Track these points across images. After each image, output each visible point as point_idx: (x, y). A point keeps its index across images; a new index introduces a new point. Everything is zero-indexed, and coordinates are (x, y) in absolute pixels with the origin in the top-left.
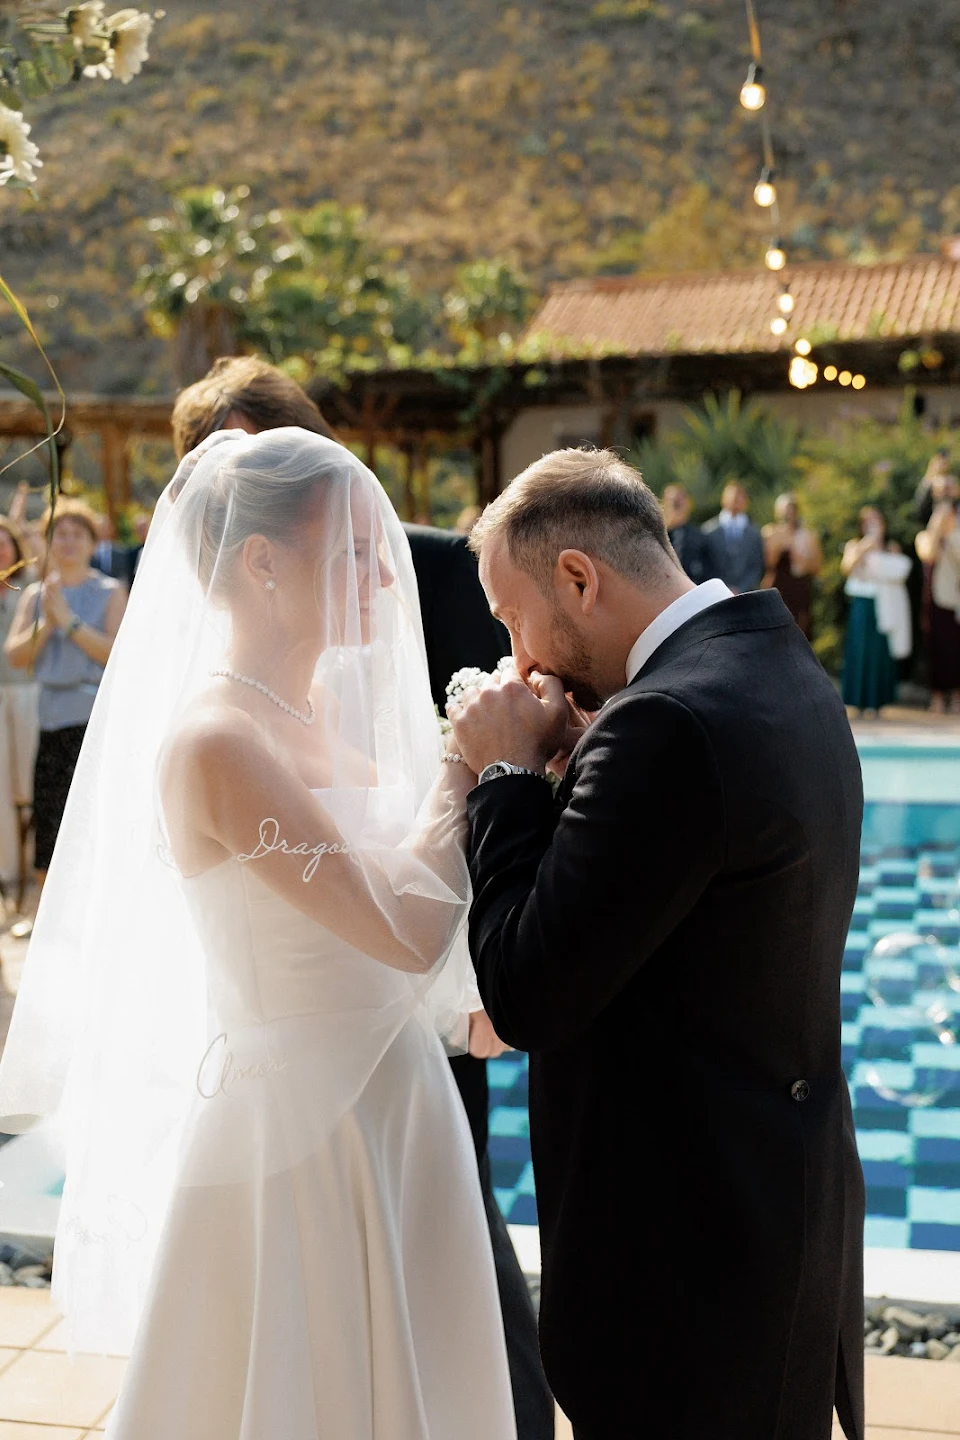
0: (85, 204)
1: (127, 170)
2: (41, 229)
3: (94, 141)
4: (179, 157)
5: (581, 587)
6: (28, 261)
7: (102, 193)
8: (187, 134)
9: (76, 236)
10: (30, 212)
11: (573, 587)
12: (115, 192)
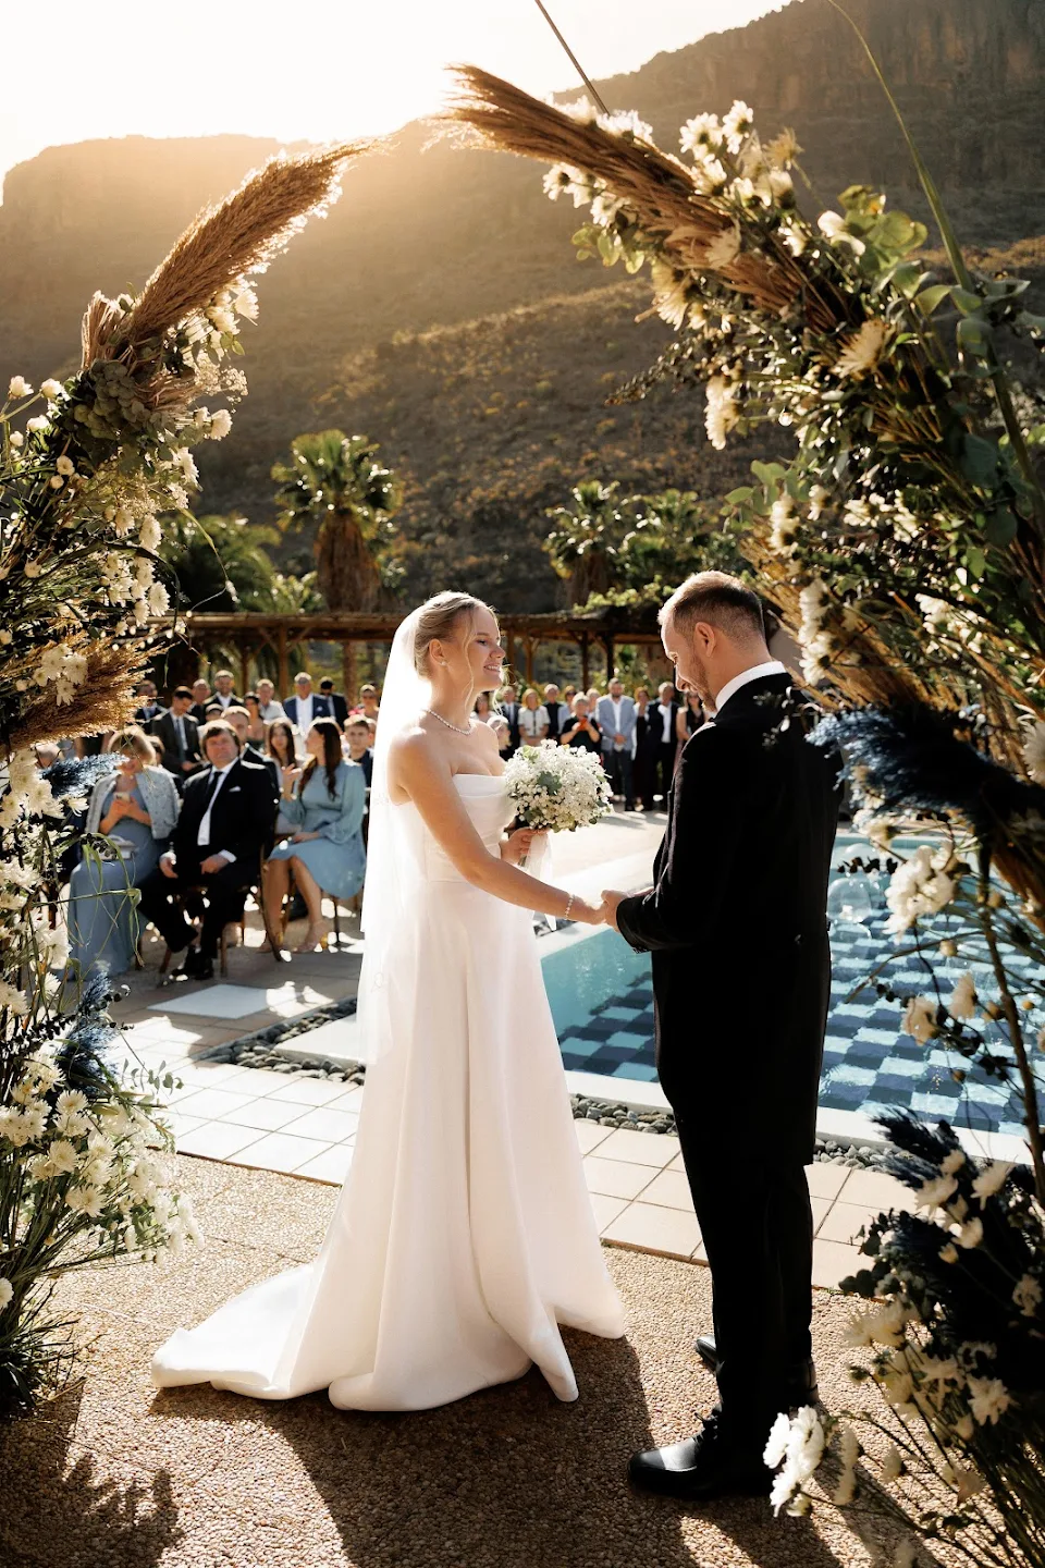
0: (528, 495)
1: (557, 473)
2: (500, 510)
3: (536, 456)
4: (589, 463)
5: (707, 642)
6: (493, 532)
7: (540, 488)
8: (595, 448)
9: (522, 515)
10: (495, 501)
11: (703, 643)
12: (548, 487)
